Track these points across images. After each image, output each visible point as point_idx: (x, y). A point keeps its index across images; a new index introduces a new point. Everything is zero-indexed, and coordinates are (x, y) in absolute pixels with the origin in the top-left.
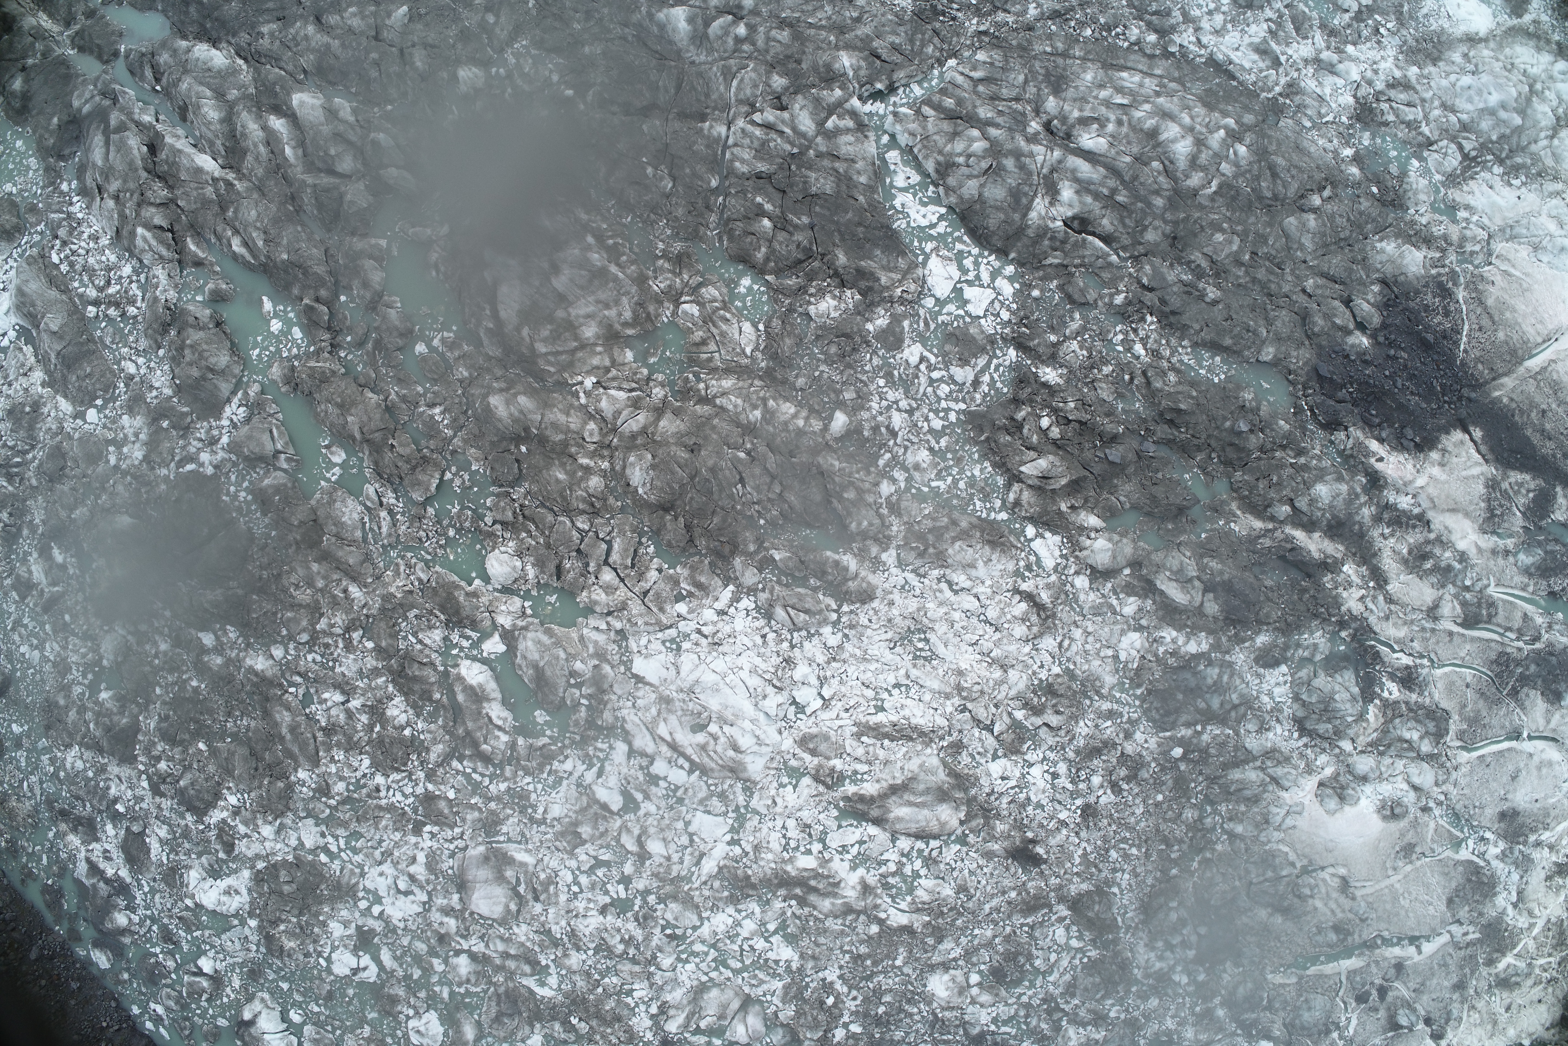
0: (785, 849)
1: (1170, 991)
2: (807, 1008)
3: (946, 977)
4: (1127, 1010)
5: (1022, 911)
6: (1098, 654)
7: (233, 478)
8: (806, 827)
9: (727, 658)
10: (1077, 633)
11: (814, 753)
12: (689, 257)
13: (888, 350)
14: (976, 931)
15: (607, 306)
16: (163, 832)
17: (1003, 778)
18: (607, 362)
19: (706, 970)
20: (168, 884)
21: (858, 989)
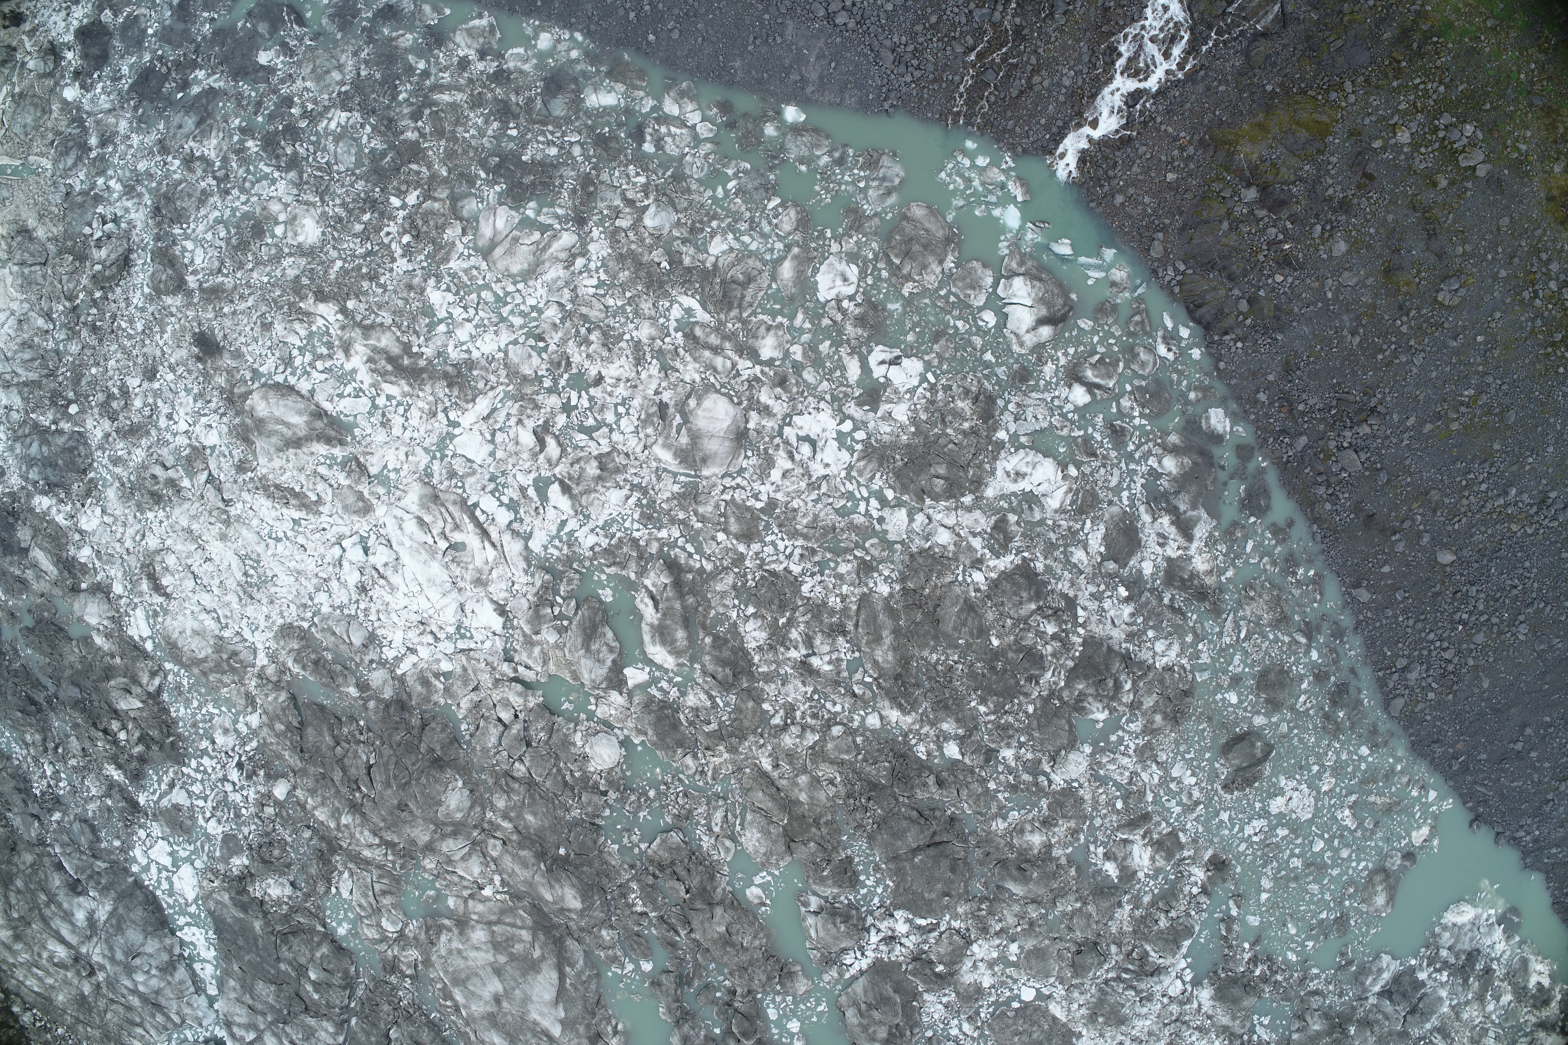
0: (410, 406)
1: (128, 174)
2: (434, 233)
3: (301, 239)
4: (165, 164)
5: (223, 291)
6: (116, 519)
7: (876, 900)
8: (386, 424)
9: (415, 608)
10: (129, 544)
11: (360, 496)
12: (385, 969)
13: (234, 836)
14: (266, 279)
15: (459, 952)
16: (1079, 556)
17: (210, 426)
18: (471, 903)
19: (517, 295)
20: (1094, 496)
21: (381, 244)
